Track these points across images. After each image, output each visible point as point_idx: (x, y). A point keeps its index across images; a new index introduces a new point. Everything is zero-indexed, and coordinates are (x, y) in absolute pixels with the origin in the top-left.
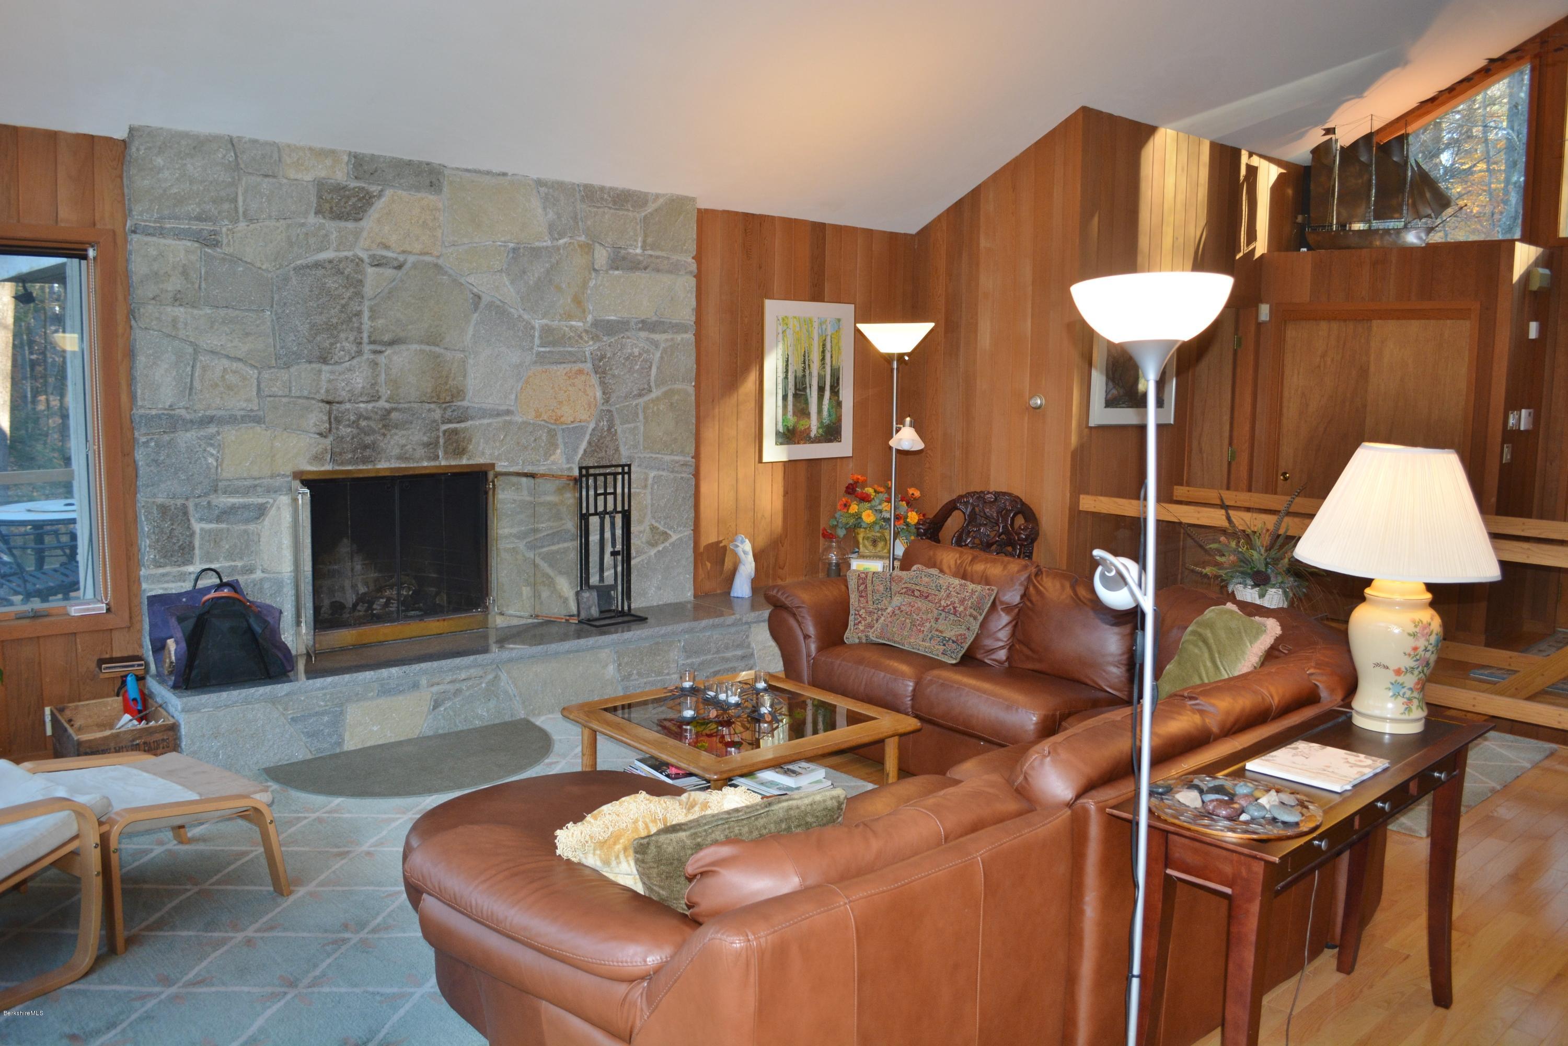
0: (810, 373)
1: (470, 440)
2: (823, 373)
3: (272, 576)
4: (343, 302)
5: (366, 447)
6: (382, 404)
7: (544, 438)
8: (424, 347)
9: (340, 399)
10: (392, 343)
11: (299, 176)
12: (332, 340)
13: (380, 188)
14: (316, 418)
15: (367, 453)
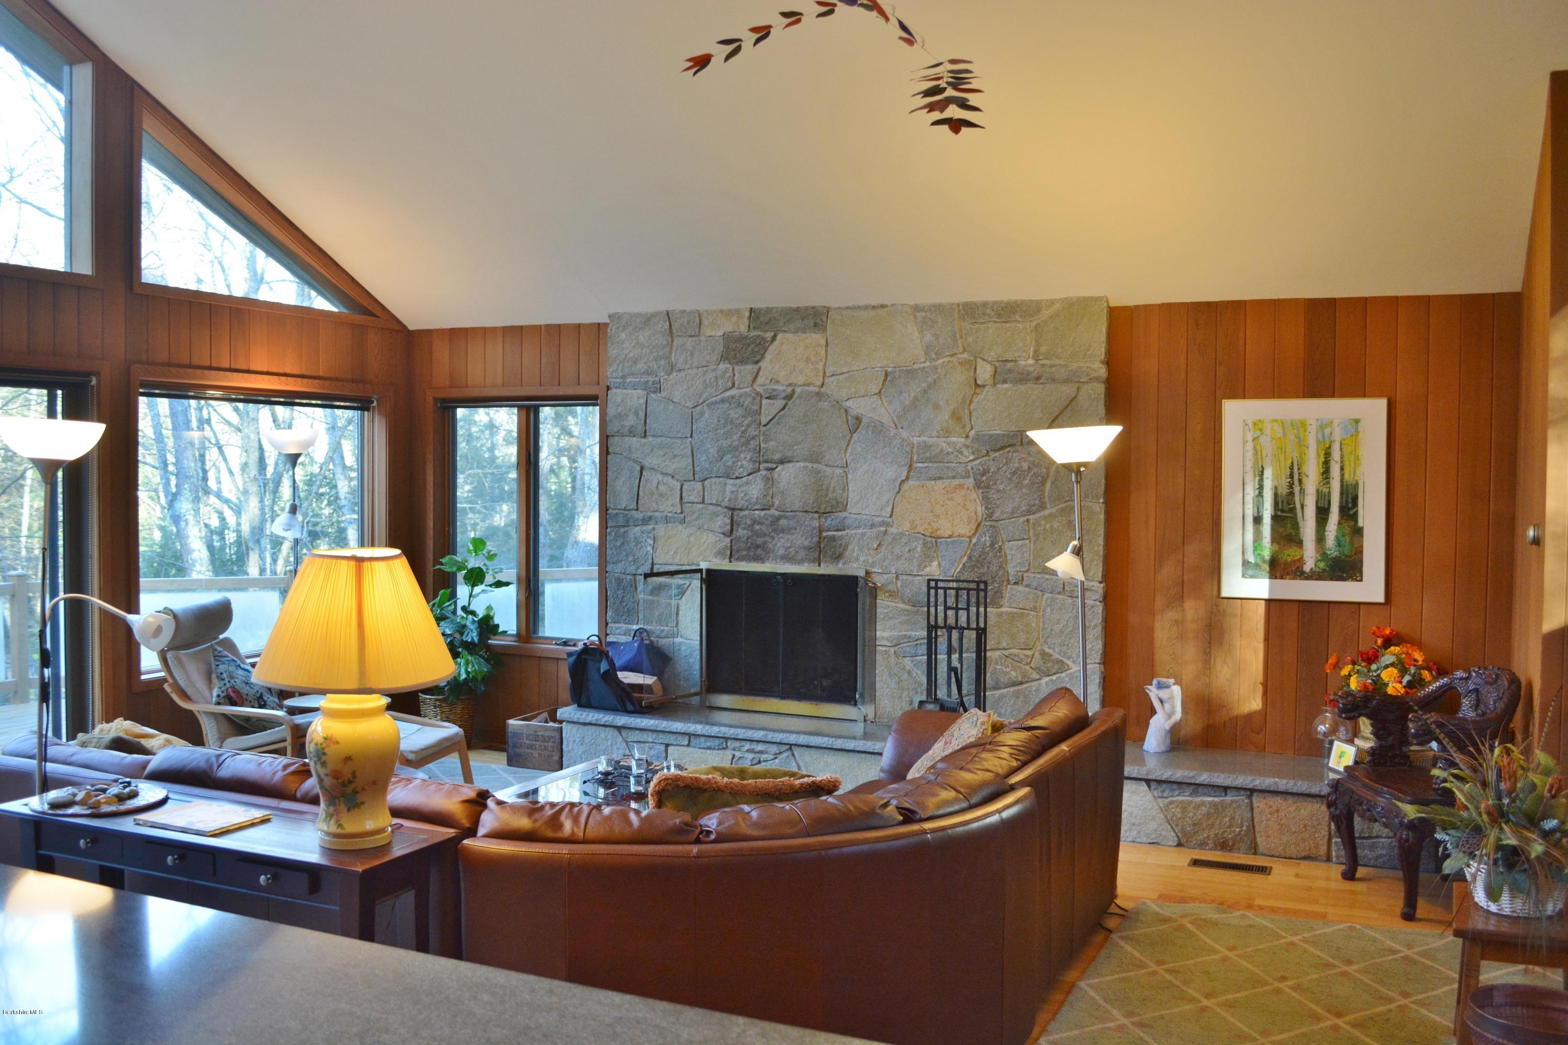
0: (1302, 491)
1: (846, 549)
2: (1325, 490)
3: (687, 641)
4: (743, 428)
5: (758, 547)
6: (773, 511)
7: (919, 549)
8: (807, 464)
9: (739, 507)
10: (782, 462)
11: (713, 334)
12: (734, 460)
13: (772, 334)
14: (722, 522)
15: (759, 551)
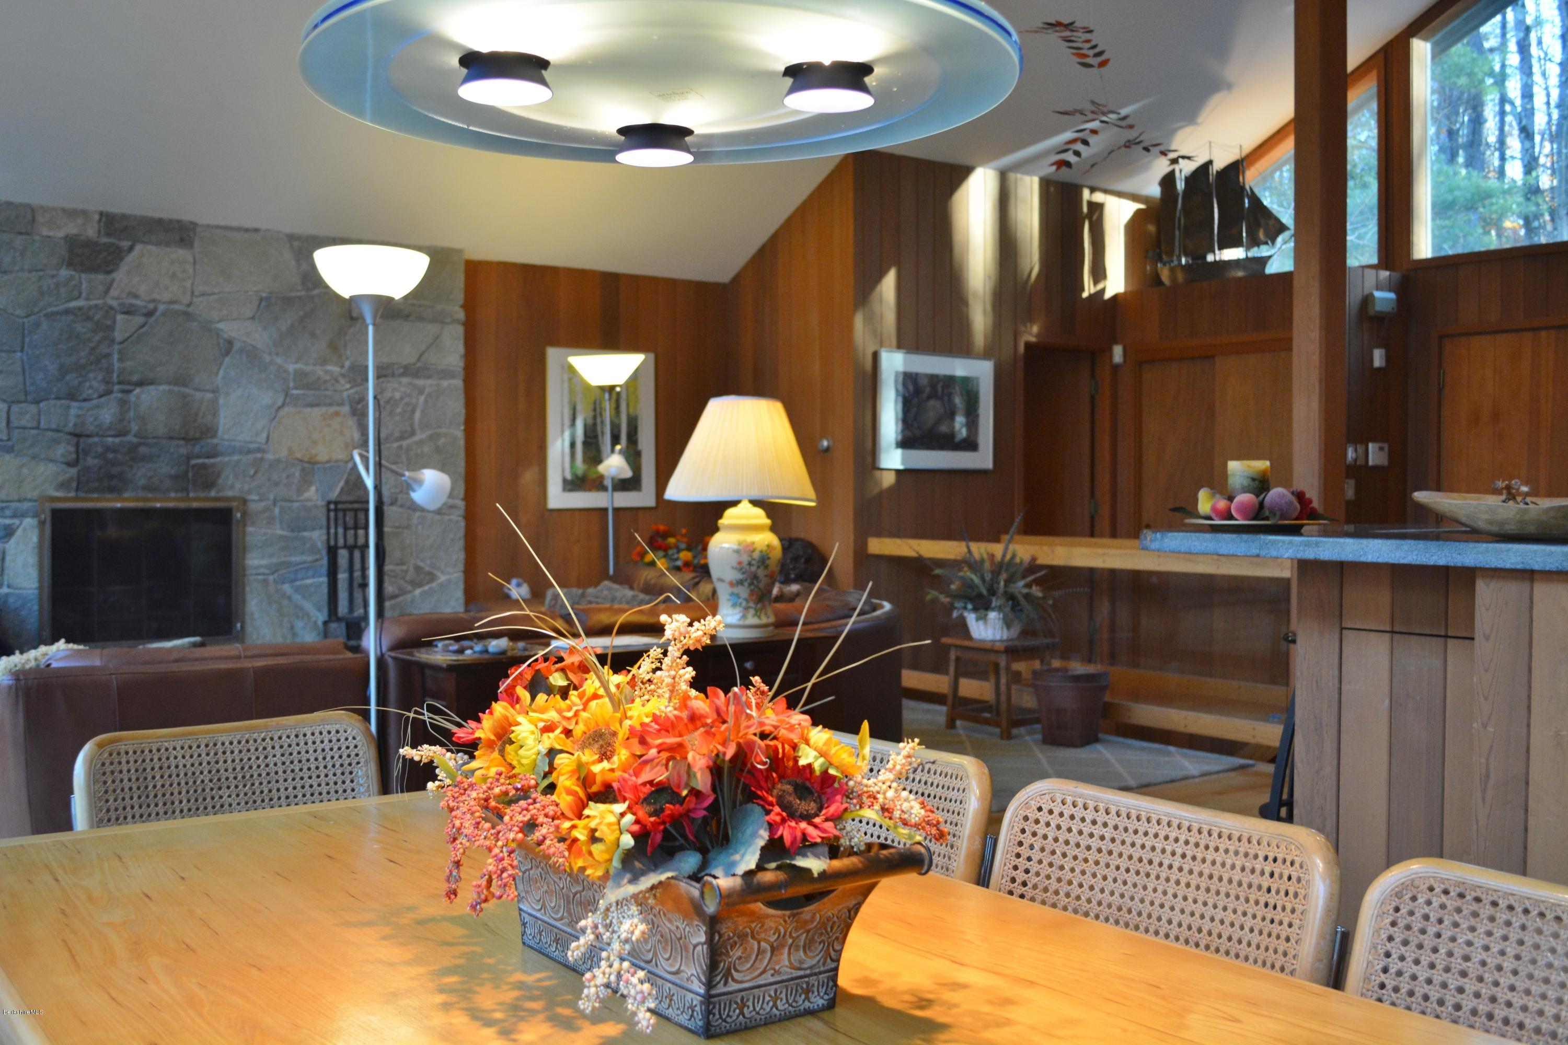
0: (602, 422)
1: (219, 475)
2: (616, 421)
3: (17, 591)
4: (92, 345)
5: (112, 477)
6: (131, 438)
7: (297, 474)
8: (172, 387)
9: (88, 432)
10: (141, 384)
11: (51, 234)
12: (80, 379)
13: (130, 243)
14: (64, 449)
15: (115, 482)
